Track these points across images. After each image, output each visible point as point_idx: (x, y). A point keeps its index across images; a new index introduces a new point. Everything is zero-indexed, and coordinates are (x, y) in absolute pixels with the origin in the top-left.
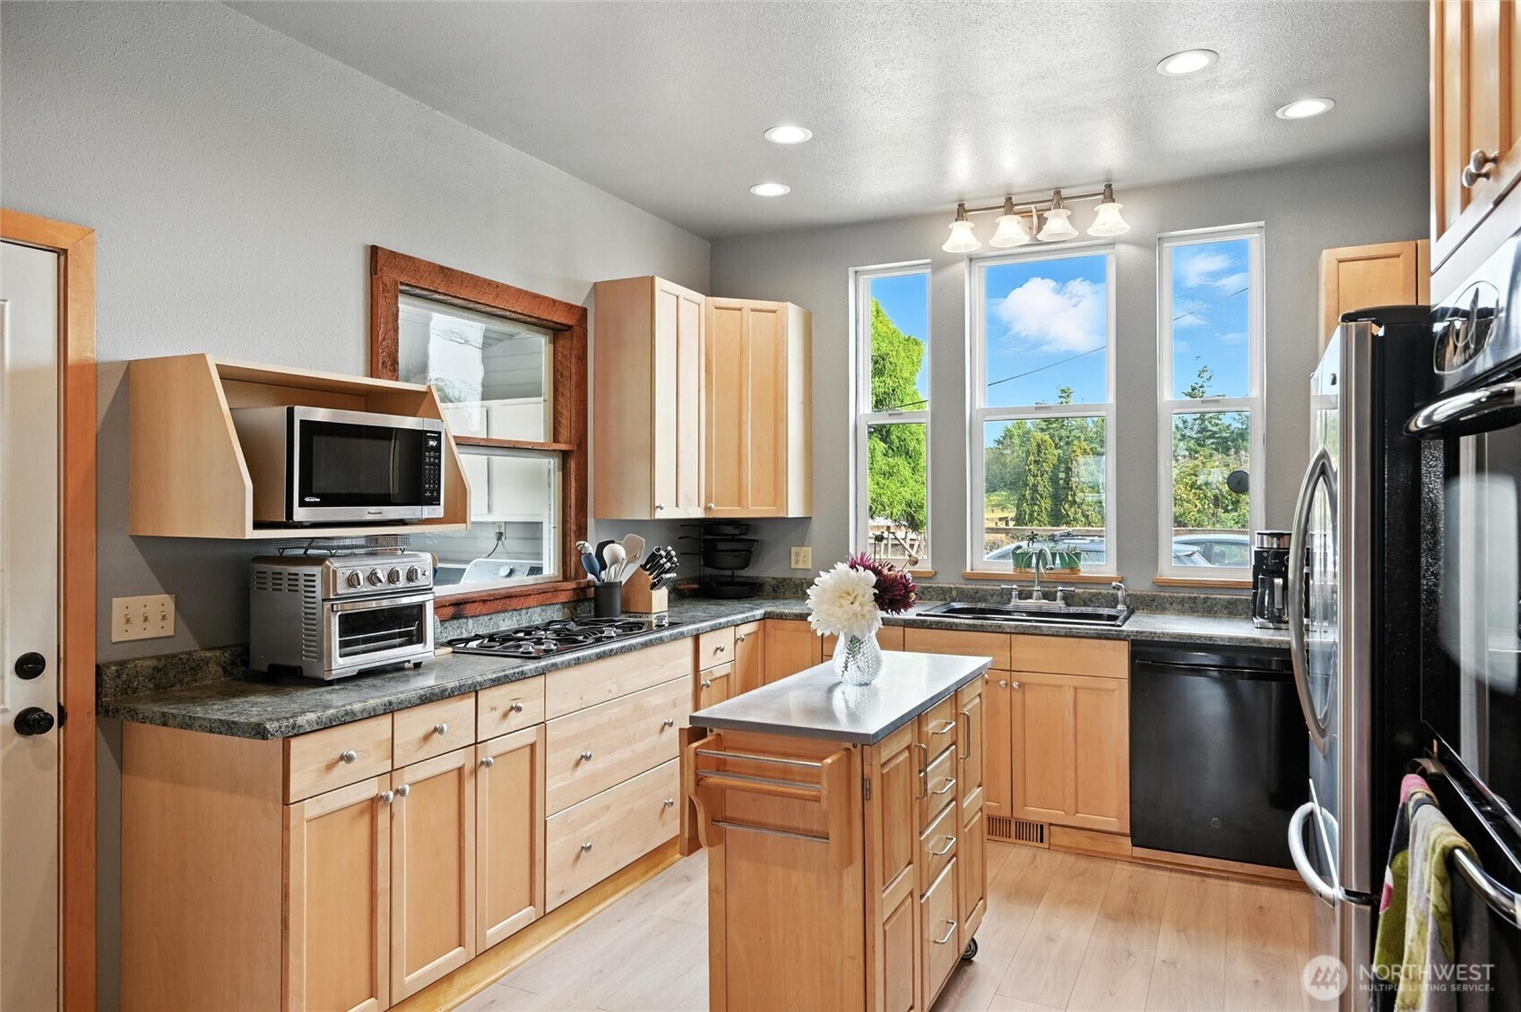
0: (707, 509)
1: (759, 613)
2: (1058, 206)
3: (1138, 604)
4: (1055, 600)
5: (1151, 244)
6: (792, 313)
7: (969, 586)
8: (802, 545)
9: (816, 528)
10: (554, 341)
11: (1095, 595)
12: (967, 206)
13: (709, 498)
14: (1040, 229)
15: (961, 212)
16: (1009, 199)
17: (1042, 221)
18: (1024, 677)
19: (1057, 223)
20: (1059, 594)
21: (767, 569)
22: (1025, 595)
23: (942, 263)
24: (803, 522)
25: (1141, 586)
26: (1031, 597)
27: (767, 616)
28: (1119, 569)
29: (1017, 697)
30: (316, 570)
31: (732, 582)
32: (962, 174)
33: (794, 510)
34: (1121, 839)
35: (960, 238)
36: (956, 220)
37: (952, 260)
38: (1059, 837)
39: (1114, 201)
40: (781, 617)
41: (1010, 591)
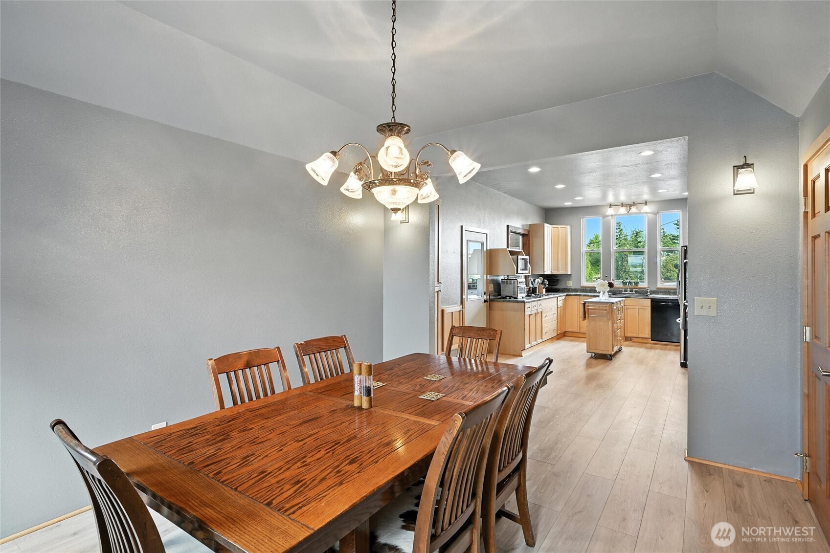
0: (552, 272)
1: (565, 294)
2: (634, 206)
3: (652, 292)
5: (656, 214)
6: (569, 227)
8: (570, 280)
9: (573, 277)
10: (523, 237)
11: (643, 290)
13: (551, 270)
14: (630, 210)
15: (611, 206)
16: (622, 204)
17: (630, 209)
18: (627, 307)
19: (634, 209)
20: (634, 291)
21: (560, 286)
22: (625, 291)
23: (605, 217)
24: (571, 274)
25: (654, 289)
26: (628, 291)
27: (567, 295)
28: (648, 285)
29: (626, 311)
30: (516, 281)
31: (556, 289)
32: (611, 199)
33: (569, 273)
34: (649, 340)
35: (610, 211)
36: (609, 208)
37: (608, 216)
38: (635, 340)
39: (647, 205)
40: (570, 295)
41: (622, 290)
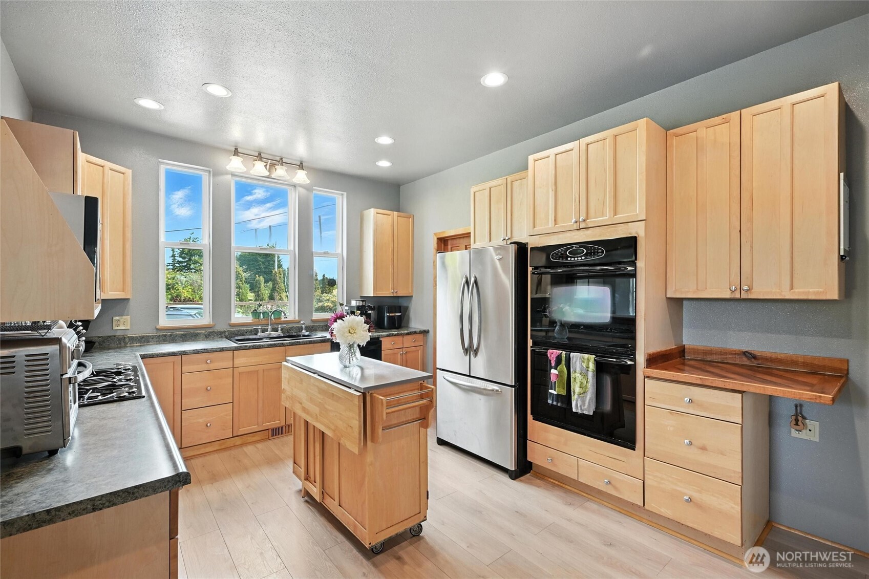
2: (282, 165)
4: (277, 331)
5: (310, 190)
7: (234, 329)
8: (122, 315)
11: (292, 327)
12: (240, 150)
15: (236, 152)
16: (260, 154)
19: (280, 172)
20: (279, 329)
22: (264, 331)
26: (267, 331)
35: (234, 164)
36: (234, 155)
39: (303, 170)
